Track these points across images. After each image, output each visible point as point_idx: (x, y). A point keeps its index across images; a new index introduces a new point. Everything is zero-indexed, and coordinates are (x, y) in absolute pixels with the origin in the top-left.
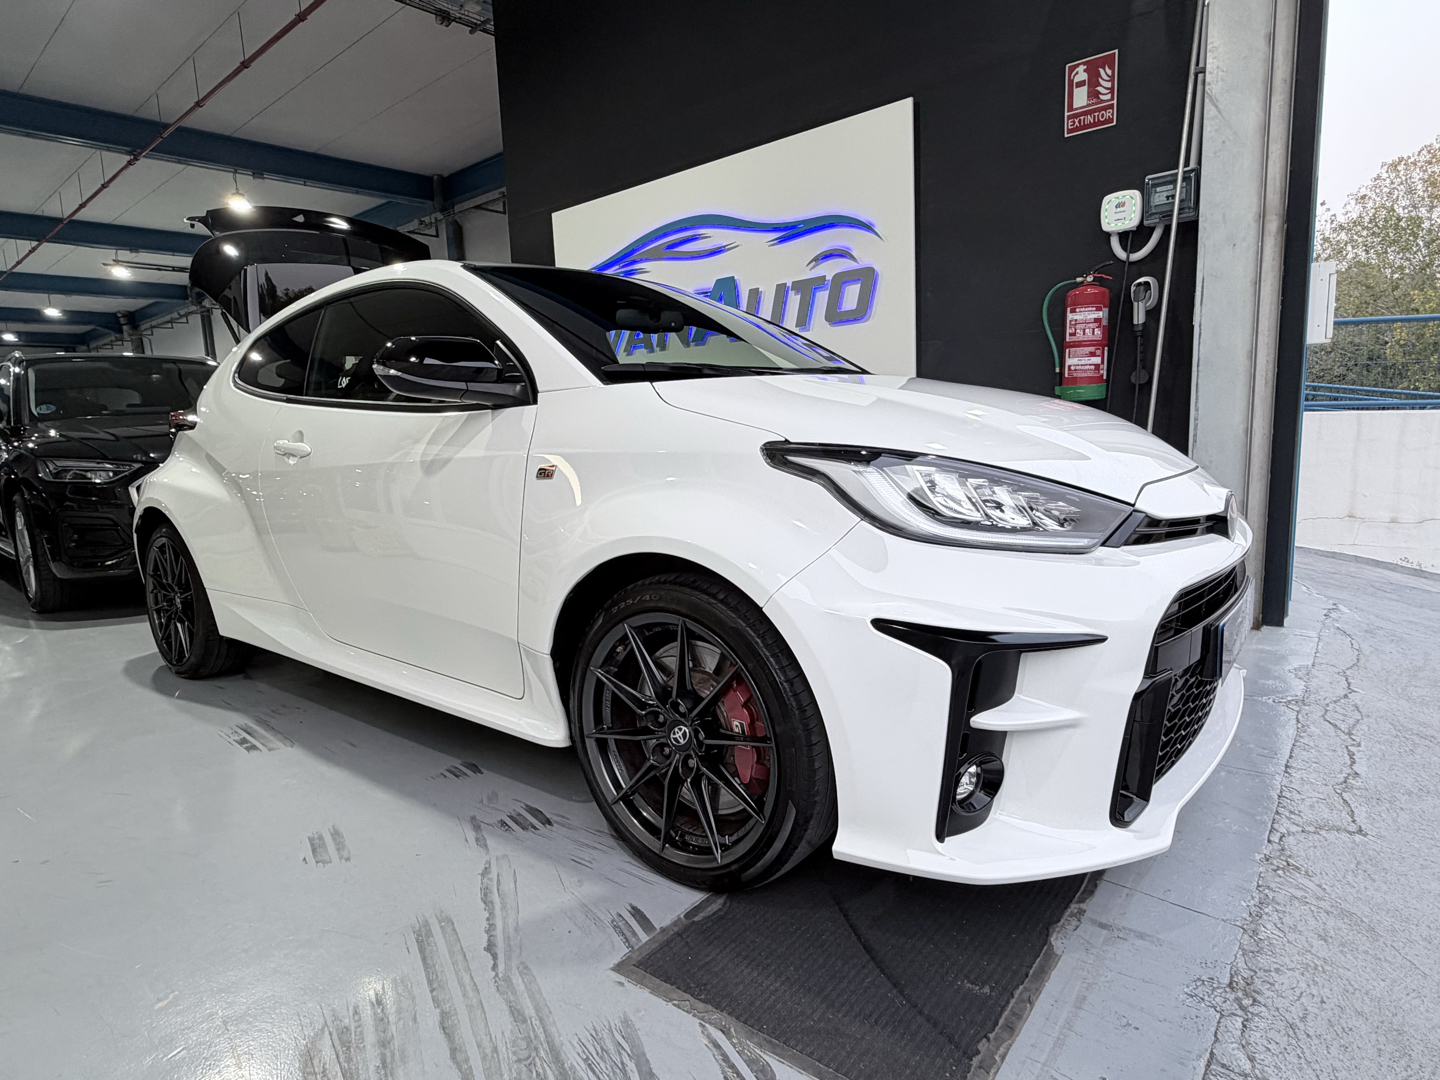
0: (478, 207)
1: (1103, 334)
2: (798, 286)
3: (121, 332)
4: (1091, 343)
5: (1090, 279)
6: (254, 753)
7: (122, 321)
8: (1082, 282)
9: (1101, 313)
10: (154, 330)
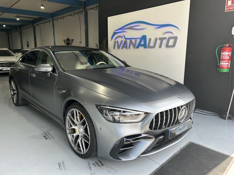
0: (91, 9)
1: (230, 58)
2: (160, 39)
3: (17, 29)
4: (227, 59)
5: (227, 45)
6: (47, 140)
7: (18, 27)
8: (225, 46)
9: (229, 53)
10: (24, 30)
